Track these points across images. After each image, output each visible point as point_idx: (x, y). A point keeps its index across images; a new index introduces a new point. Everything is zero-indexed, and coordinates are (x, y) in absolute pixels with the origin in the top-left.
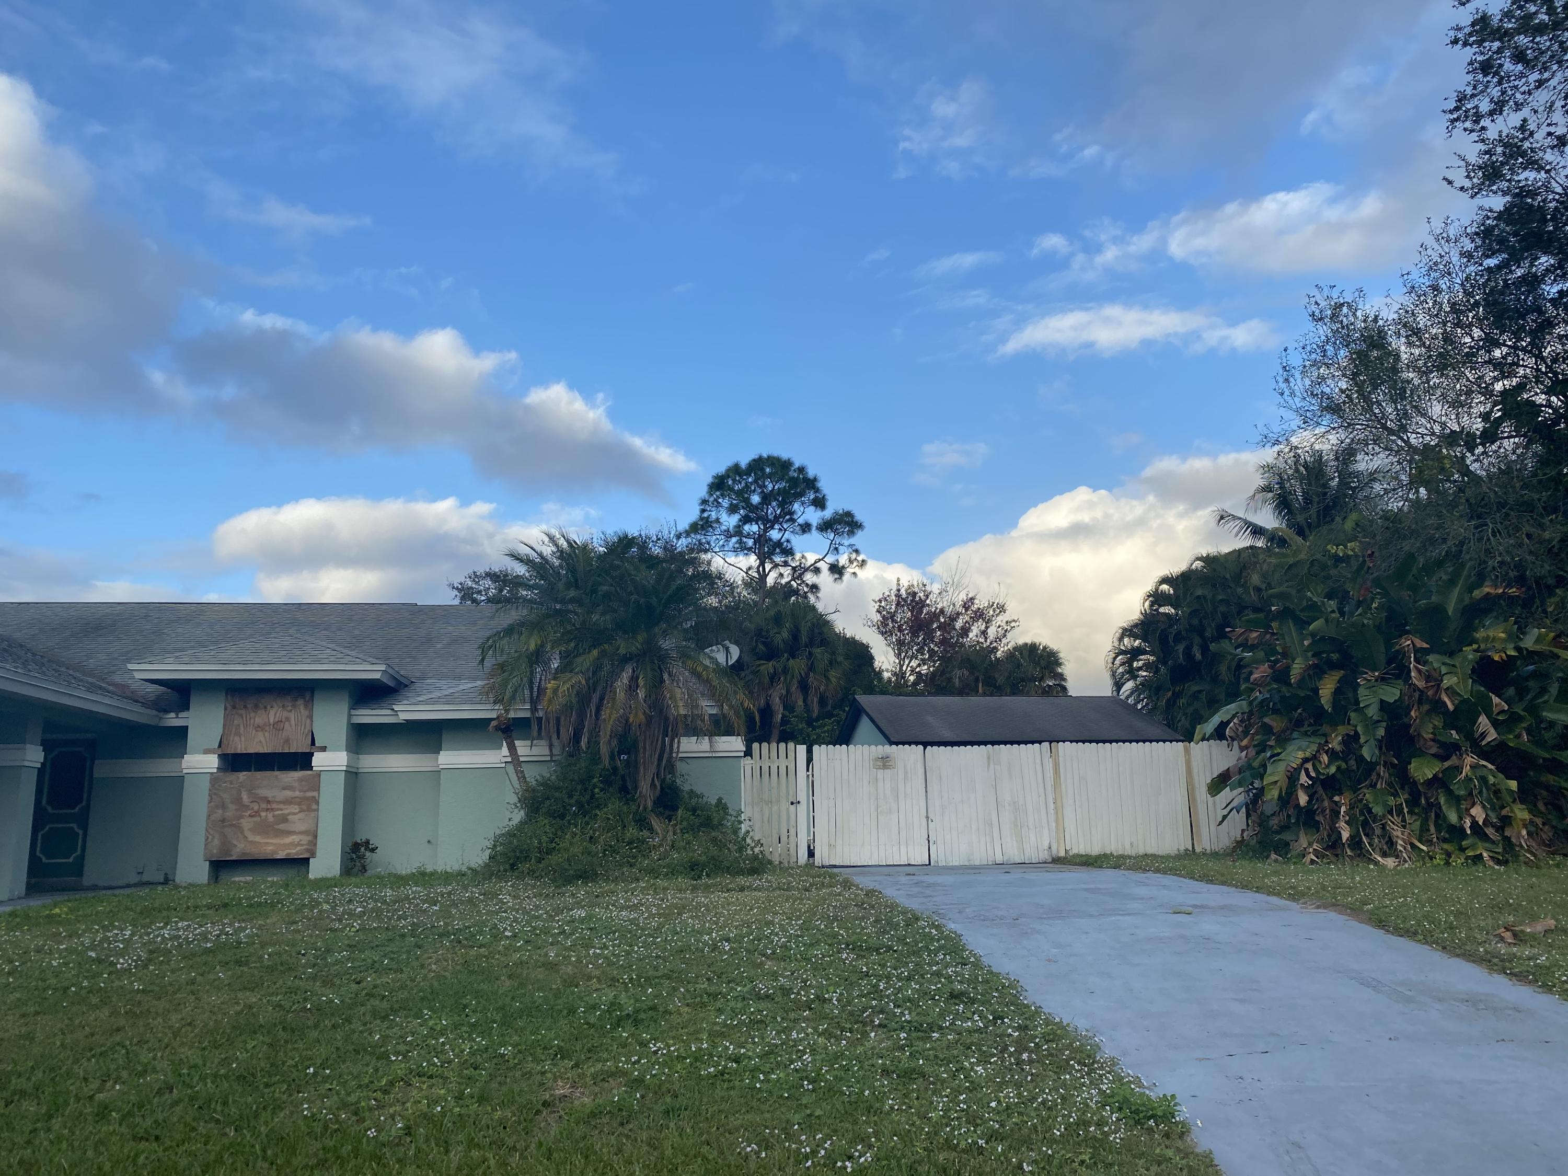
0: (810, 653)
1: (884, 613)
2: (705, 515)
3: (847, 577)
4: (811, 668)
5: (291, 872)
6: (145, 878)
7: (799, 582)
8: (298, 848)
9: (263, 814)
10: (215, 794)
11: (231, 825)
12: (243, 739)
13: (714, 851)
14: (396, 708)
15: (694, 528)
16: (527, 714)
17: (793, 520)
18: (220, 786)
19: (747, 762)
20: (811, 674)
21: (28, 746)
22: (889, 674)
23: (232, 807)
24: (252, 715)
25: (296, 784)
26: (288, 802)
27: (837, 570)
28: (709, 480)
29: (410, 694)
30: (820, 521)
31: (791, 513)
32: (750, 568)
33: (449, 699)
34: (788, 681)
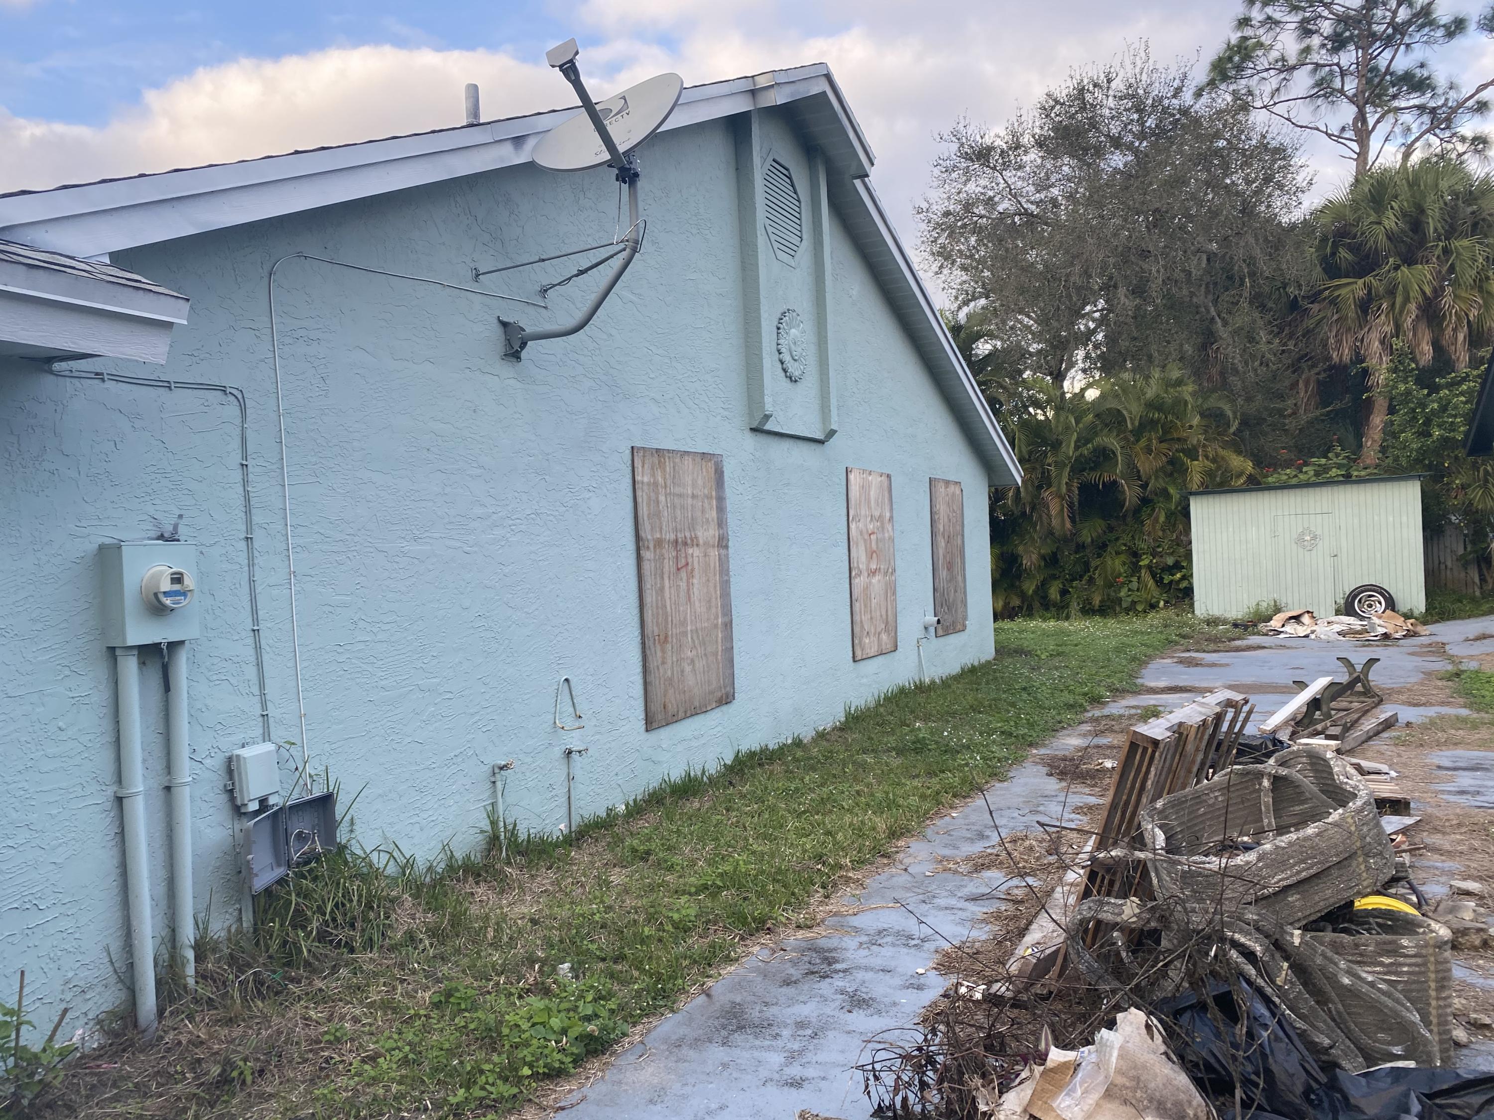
7: (1445, 135)
20: (1448, 290)
32: (1343, 128)
34: (1397, 310)
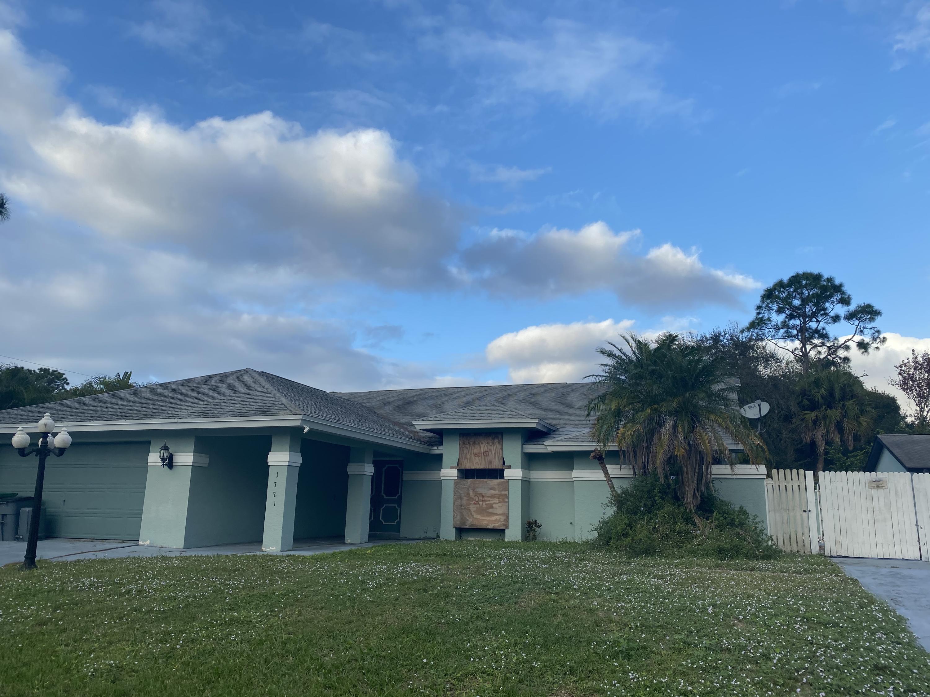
0: (843, 405)
1: (905, 375)
2: (761, 316)
3: (871, 350)
4: (845, 415)
5: (498, 536)
6: (429, 535)
7: (834, 356)
8: (499, 523)
9: (481, 503)
10: (457, 491)
11: (465, 509)
12: (469, 461)
13: (736, 541)
14: (546, 444)
15: (753, 325)
16: (616, 449)
17: (826, 314)
18: (459, 487)
19: (769, 482)
20: (845, 420)
21: (366, 464)
22: (913, 419)
23: (465, 498)
24: (473, 448)
25: (496, 487)
26: (493, 496)
27: (863, 346)
28: (762, 293)
29: (555, 436)
30: (847, 313)
31: (825, 309)
32: (795, 349)
33: (575, 439)
34: (827, 425)
